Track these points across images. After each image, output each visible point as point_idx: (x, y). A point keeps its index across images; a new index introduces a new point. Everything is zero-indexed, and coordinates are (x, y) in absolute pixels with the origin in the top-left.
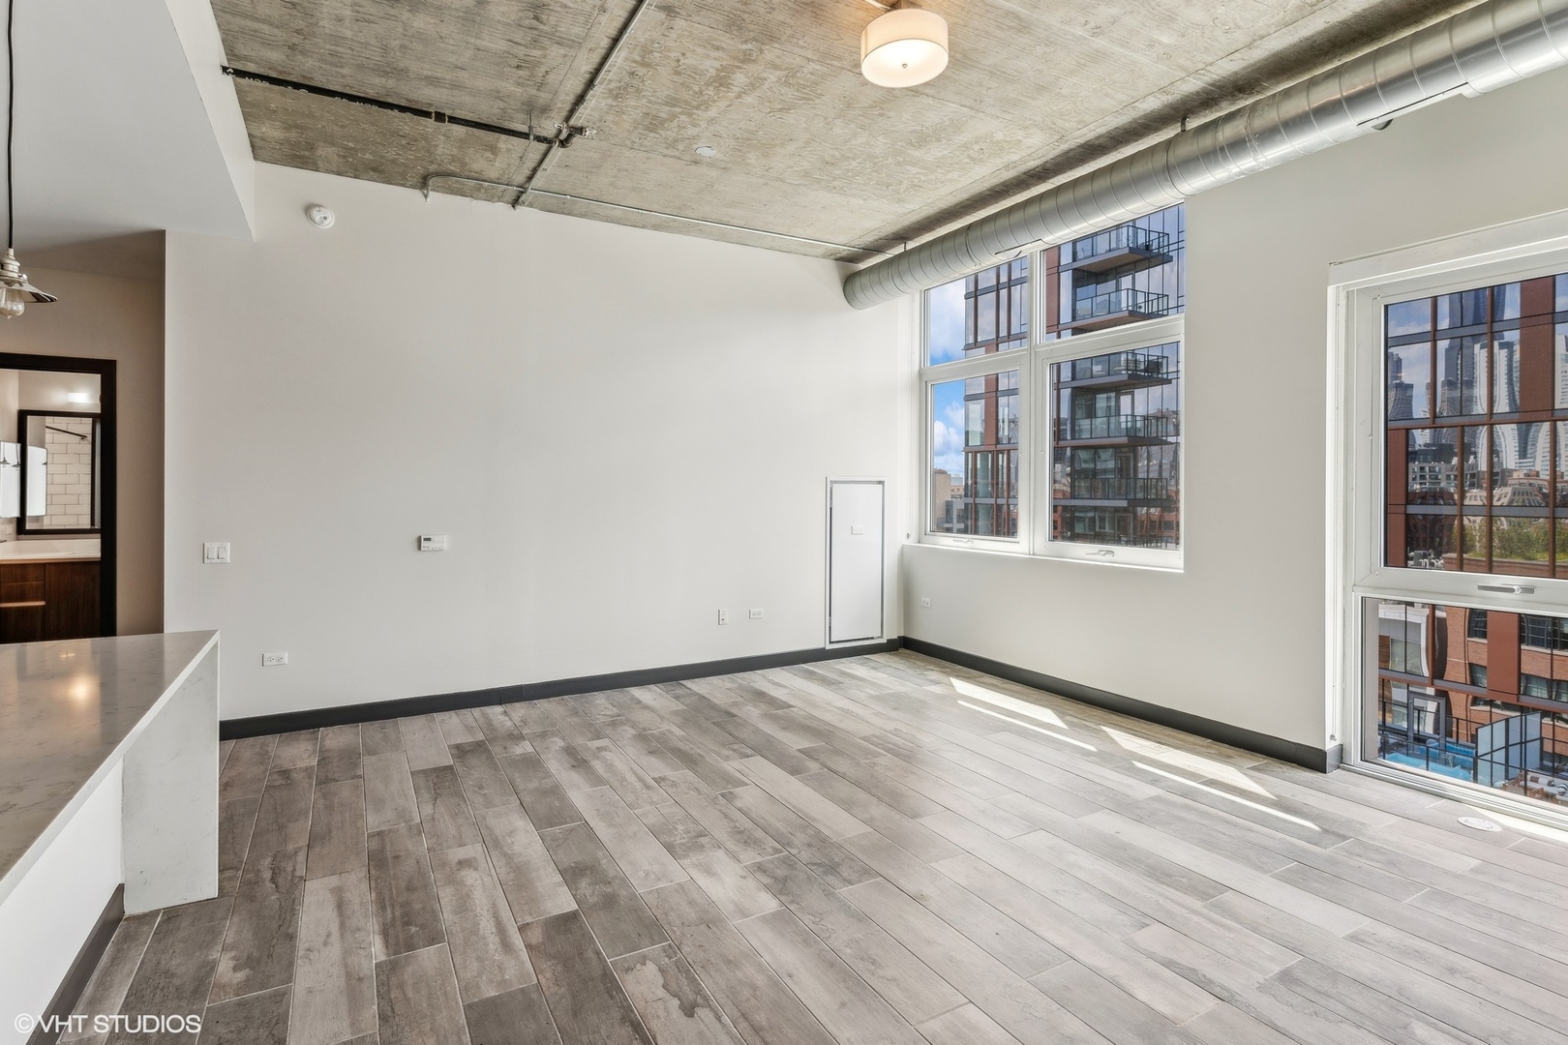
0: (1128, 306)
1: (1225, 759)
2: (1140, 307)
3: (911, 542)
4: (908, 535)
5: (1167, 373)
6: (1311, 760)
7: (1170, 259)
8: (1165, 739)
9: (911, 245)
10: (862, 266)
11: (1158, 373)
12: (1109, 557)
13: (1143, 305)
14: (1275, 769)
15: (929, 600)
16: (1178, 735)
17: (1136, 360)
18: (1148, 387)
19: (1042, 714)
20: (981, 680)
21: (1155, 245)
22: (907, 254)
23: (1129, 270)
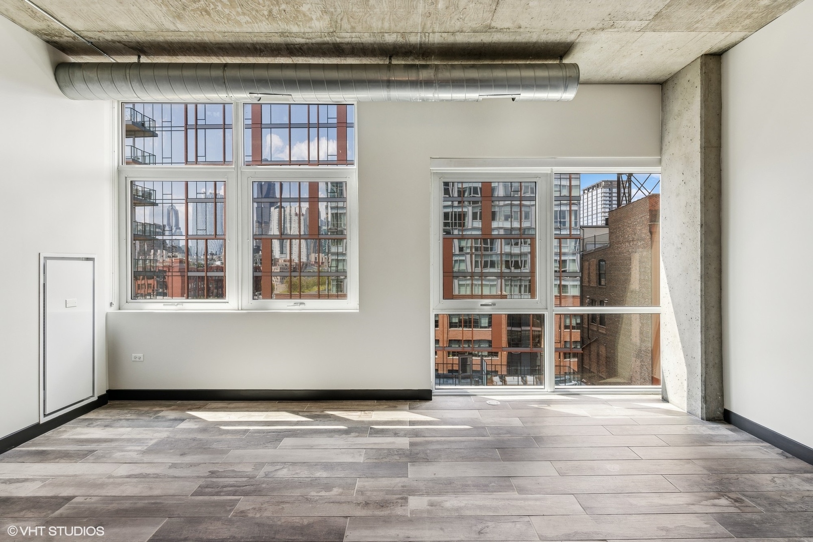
0: (131, 156)
1: (394, 408)
2: (139, 159)
3: (113, 310)
4: (111, 304)
5: (155, 199)
6: (423, 396)
7: (156, 136)
8: (366, 408)
9: (144, 60)
10: (73, 59)
11: (150, 199)
12: (302, 306)
13: (140, 158)
14: (417, 406)
15: (141, 355)
16: (362, 403)
17: (137, 189)
18: (144, 206)
19: (283, 416)
20: (208, 406)
21: (147, 125)
22: (139, 65)
23: (132, 135)
